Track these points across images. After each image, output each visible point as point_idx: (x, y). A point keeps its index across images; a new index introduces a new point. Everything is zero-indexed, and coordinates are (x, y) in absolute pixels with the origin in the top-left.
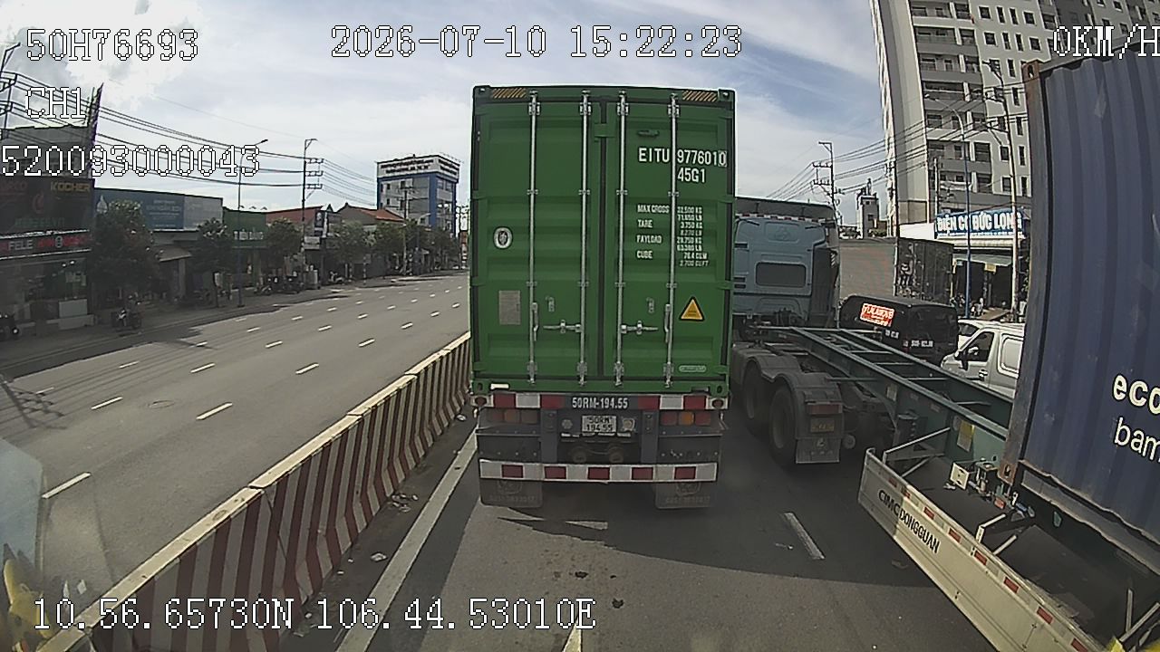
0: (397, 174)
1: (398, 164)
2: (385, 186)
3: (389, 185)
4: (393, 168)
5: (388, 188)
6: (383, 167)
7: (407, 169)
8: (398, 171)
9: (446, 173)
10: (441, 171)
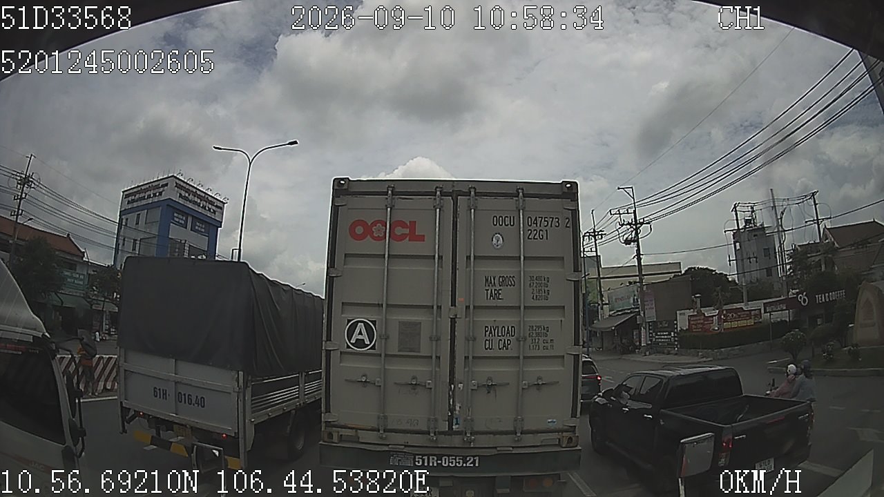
0: (135, 205)
1: (138, 192)
2: (124, 220)
3: (127, 219)
4: (133, 197)
5: (126, 224)
6: (127, 196)
7: (143, 198)
8: (137, 201)
9: (190, 205)
10: (181, 201)
